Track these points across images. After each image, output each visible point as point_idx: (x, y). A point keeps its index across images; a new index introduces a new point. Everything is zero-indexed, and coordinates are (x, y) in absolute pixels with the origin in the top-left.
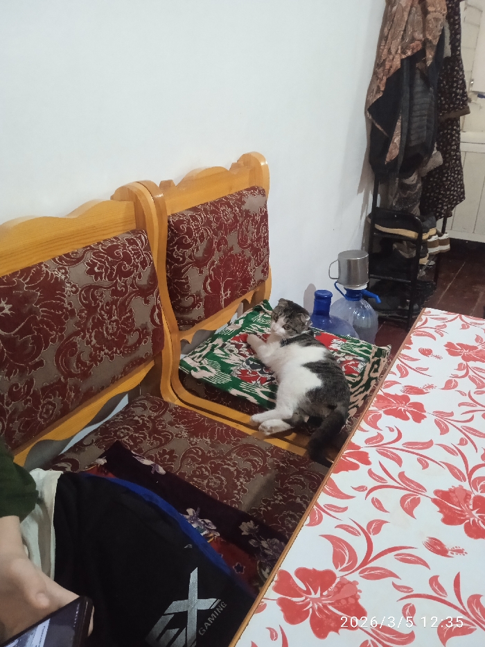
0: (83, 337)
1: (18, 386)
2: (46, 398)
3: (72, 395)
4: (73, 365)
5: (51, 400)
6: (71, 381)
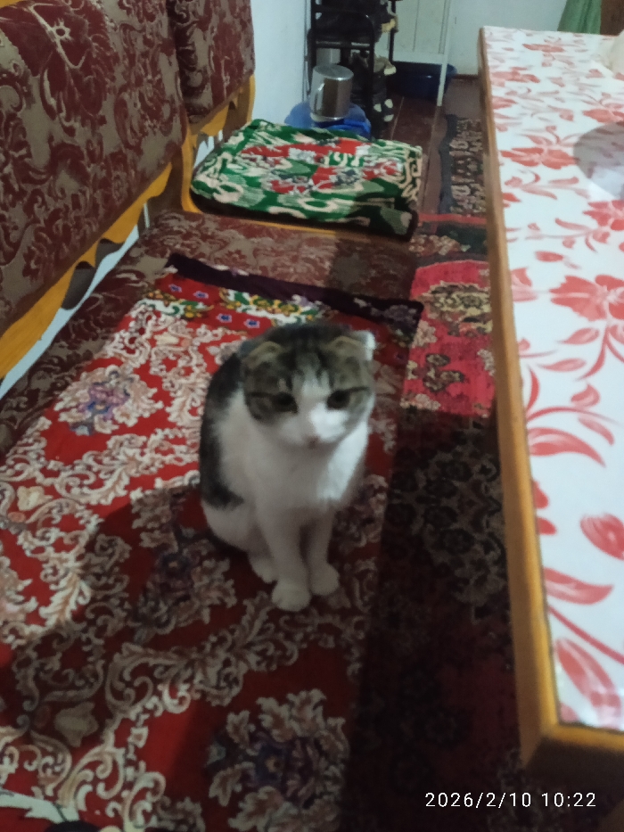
1: (92, 145)
2: (115, 169)
3: (133, 173)
4: (129, 132)
5: (119, 173)
6: (130, 155)
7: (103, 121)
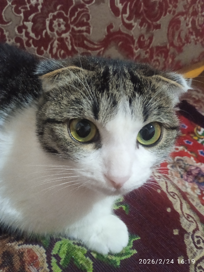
0: (185, 19)
1: (144, 38)
2: (158, 55)
3: (170, 60)
4: (176, 38)
5: (159, 58)
6: (172, 50)
7: (158, 27)
